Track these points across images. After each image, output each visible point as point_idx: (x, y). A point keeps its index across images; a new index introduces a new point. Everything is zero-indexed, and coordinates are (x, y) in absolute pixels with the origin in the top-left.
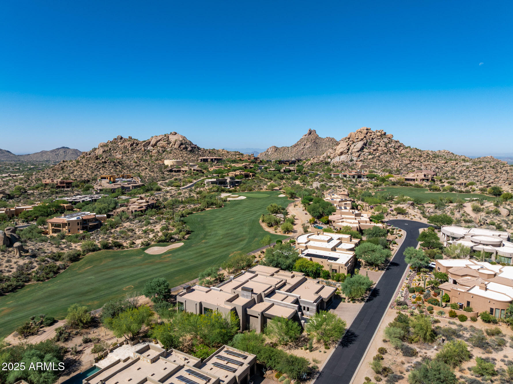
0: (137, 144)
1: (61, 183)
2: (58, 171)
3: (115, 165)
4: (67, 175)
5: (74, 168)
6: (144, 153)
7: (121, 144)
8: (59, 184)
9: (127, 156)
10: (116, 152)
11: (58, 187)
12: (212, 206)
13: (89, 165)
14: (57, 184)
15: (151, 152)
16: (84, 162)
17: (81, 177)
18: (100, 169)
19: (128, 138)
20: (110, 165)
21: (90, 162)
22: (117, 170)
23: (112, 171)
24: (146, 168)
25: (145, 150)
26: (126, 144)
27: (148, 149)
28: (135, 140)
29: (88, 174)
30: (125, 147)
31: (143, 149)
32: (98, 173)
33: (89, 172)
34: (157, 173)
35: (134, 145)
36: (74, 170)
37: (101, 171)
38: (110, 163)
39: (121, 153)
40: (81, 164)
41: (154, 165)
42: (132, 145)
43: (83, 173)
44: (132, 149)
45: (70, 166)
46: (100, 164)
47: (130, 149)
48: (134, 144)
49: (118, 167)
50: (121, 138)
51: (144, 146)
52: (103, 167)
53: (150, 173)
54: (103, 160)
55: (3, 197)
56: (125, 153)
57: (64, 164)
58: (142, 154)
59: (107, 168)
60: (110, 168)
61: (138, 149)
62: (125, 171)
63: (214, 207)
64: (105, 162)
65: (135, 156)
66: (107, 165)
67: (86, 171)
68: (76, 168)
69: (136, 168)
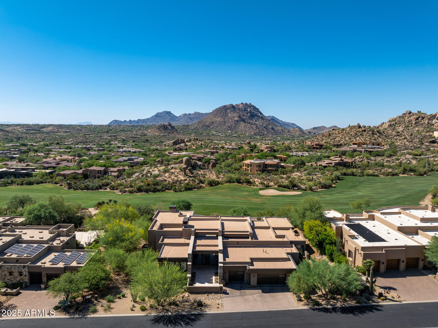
0: (423, 118)
1: (316, 145)
2: (326, 137)
3: (373, 133)
4: (329, 140)
5: (338, 135)
6: (427, 126)
7: (408, 118)
8: (315, 146)
9: (409, 129)
10: (400, 126)
11: (314, 148)
12: (410, 173)
13: (351, 133)
14: (313, 146)
15: (433, 125)
16: (348, 130)
17: (339, 142)
18: (358, 136)
19: (417, 112)
20: (368, 133)
21: (352, 130)
22: (373, 138)
23: (367, 139)
24: (405, 138)
25: (428, 123)
26: (412, 118)
27: (433, 122)
28: (422, 113)
29: (346, 140)
30: (410, 121)
31: (426, 122)
32: (354, 140)
33: (347, 139)
34: (415, 143)
35: (420, 119)
36: (337, 137)
37: (358, 139)
38: (369, 131)
39: (404, 126)
40: (345, 131)
41: (417, 136)
42: (417, 119)
43: (342, 139)
44: (416, 123)
45: (336, 134)
46: (359, 132)
47: (414, 122)
48: (420, 117)
49: (375, 136)
50: (410, 113)
51: (429, 119)
52: (361, 135)
53: (407, 143)
54: (363, 129)
55: (268, 150)
56: (408, 127)
57: (332, 132)
58: (424, 128)
59: (364, 136)
60: (367, 136)
61: (422, 122)
62: (380, 139)
63: (412, 174)
64: (365, 131)
65: (417, 129)
66: (364, 133)
67: (345, 137)
68: (340, 135)
69: (395, 138)
